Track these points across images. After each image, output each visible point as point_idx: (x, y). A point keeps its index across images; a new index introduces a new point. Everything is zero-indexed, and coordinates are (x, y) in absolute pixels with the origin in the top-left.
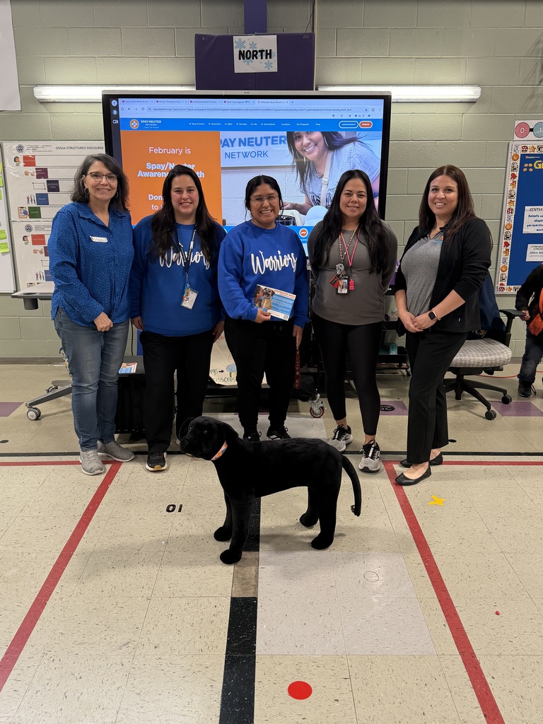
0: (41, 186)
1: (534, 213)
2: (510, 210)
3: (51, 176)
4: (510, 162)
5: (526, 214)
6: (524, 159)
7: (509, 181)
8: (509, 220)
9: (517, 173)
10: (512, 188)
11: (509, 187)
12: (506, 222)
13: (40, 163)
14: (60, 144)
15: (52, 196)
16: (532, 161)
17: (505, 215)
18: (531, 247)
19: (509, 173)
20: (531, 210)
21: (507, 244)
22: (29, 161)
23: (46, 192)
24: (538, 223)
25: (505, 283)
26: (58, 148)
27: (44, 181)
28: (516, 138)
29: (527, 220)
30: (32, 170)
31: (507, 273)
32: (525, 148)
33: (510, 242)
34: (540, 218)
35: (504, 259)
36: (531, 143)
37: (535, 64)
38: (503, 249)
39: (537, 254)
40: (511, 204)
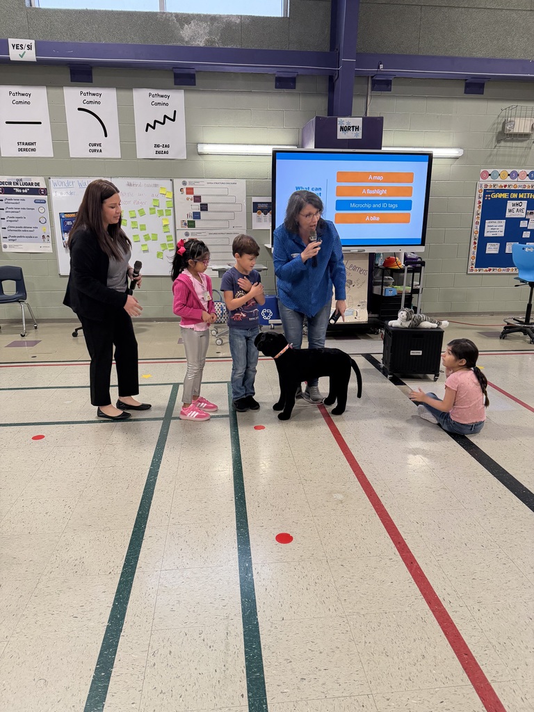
0: (197, 207)
1: (491, 224)
2: (477, 223)
3: (203, 201)
4: (478, 193)
5: (487, 225)
6: (486, 192)
7: (477, 205)
8: (476, 228)
9: (481, 200)
10: (478, 209)
11: (476, 209)
12: (475, 230)
13: (196, 193)
14: (209, 180)
15: (203, 214)
16: (490, 193)
17: (474, 226)
18: (489, 245)
19: (477, 200)
20: (489, 222)
21: (475, 243)
22: (190, 191)
23: (199, 211)
24: (493, 230)
25: (474, 266)
26: (208, 183)
27: (199, 204)
28: (481, 180)
29: (487, 229)
30: (191, 196)
31: (475, 260)
32: (486, 186)
33: (477, 241)
34: (494, 227)
35: (474, 251)
36: (490, 183)
37: (492, 136)
38: (473, 246)
39: (492, 249)
40: (477, 219)
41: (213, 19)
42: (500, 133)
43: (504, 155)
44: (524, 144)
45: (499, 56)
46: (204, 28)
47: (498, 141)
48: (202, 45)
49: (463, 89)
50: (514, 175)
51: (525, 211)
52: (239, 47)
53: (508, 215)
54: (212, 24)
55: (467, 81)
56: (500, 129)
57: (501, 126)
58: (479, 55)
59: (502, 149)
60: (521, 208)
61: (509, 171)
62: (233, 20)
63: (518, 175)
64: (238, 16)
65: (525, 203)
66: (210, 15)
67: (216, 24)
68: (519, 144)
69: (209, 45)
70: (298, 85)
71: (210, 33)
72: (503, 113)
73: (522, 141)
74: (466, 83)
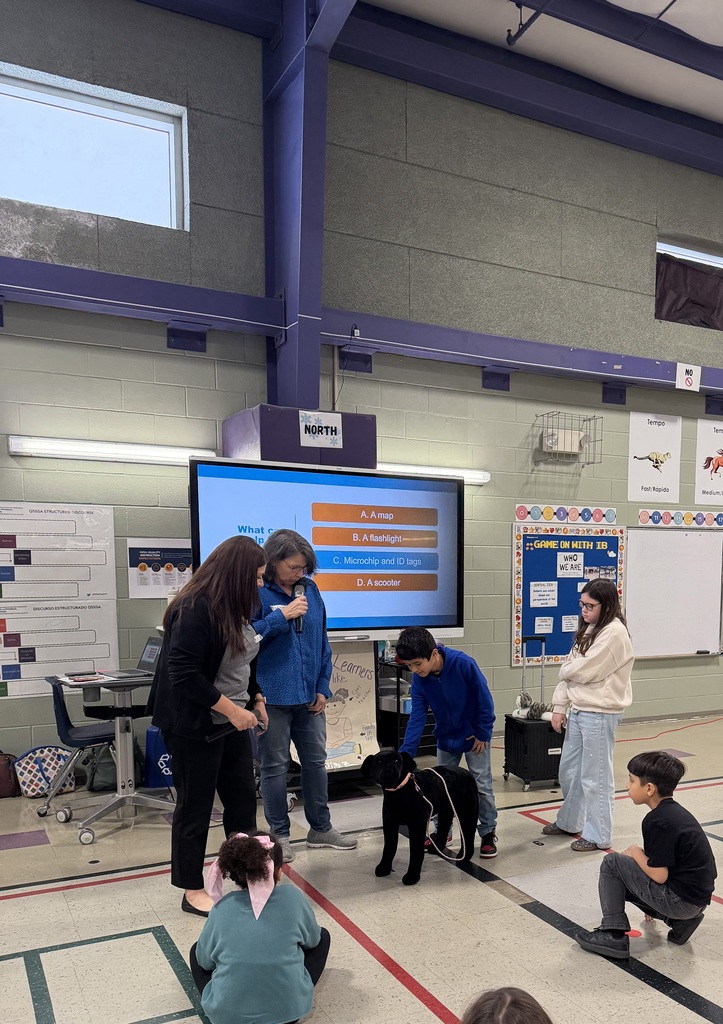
0: (6, 557)
1: (538, 588)
2: (518, 586)
3: (21, 545)
4: (515, 541)
5: (532, 589)
6: (527, 539)
7: (516, 559)
8: (518, 594)
9: (521, 552)
10: (518, 566)
11: (516, 565)
12: (517, 597)
13: (4, 529)
16: (532, 541)
17: (515, 590)
18: (538, 620)
19: (515, 551)
20: (535, 585)
21: (518, 618)
23: (12, 564)
24: (542, 598)
25: (520, 655)
28: (517, 520)
29: (533, 595)
31: (520, 645)
32: (526, 529)
33: (520, 615)
34: (543, 593)
35: (518, 631)
36: (530, 525)
37: (526, 455)
38: (515, 622)
39: (544, 626)
40: (518, 580)
41: (40, 213)
42: (536, 450)
43: (546, 484)
44: (571, 469)
45: (526, 336)
46: (22, 226)
47: (536, 463)
48: (17, 254)
49: (480, 381)
50: (561, 514)
51: (582, 567)
52: (94, 268)
53: (560, 574)
54: (39, 222)
55: (485, 369)
56: (536, 445)
57: (537, 440)
58: (499, 332)
59: (542, 475)
60: (576, 563)
61: (555, 508)
62: (81, 220)
63: (568, 514)
64: (91, 216)
65: (581, 556)
66: (32, 206)
67: (45, 222)
68: (564, 469)
69: (31, 257)
70: (211, 346)
71: (34, 236)
72: (539, 421)
73: (568, 464)
74: (484, 373)
